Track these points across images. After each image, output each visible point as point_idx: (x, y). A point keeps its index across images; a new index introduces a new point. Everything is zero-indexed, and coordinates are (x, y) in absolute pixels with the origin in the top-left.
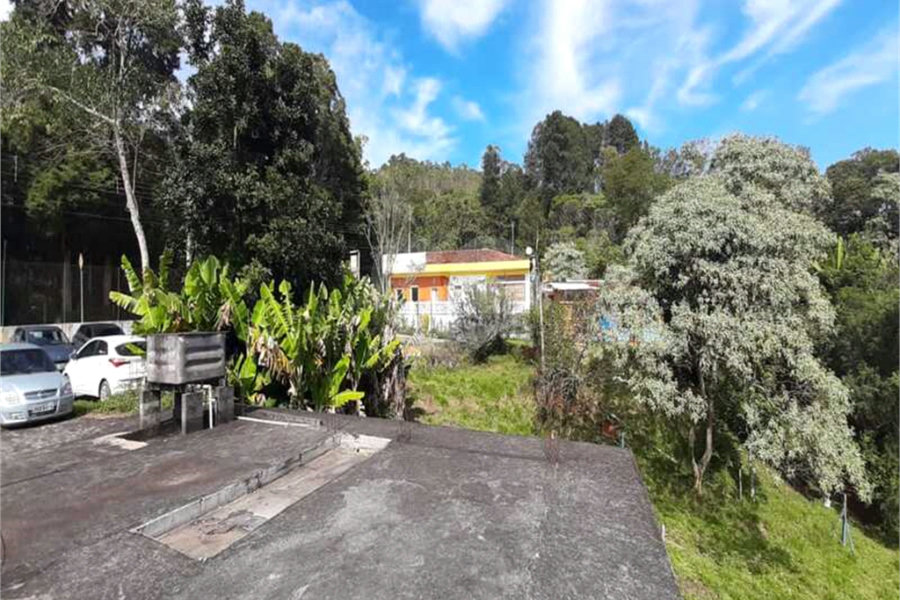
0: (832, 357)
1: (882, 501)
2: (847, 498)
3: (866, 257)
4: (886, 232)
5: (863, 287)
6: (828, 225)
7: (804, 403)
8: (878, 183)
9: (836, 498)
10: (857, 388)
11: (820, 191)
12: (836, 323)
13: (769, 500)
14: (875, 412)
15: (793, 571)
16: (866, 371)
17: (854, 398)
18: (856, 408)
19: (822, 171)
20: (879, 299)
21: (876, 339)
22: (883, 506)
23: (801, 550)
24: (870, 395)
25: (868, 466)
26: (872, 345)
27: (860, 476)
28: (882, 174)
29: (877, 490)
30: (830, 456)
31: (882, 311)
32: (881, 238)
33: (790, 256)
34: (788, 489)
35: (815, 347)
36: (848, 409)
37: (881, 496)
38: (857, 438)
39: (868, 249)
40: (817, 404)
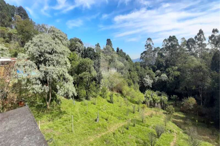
0: (71, 73)
1: (78, 95)
3: (75, 56)
4: (78, 52)
5: (75, 60)
6: (70, 50)
7: (67, 82)
8: (77, 43)
9: (72, 97)
11: (68, 43)
12: (71, 67)
13: (62, 103)
14: (77, 81)
15: (66, 114)
16: (76, 75)
17: (74, 79)
19: (69, 39)
20: (77, 62)
21: (77, 69)
22: (79, 96)
23: (68, 109)
24: (76, 78)
25: (76, 90)
26: (76, 70)
27: (75, 92)
28: (77, 42)
29: (77, 93)
30: (71, 90)
31: (77, 65)
32: (77, 53)
33: (63, 54)
34: (65, 99)
35: (68, 72)
36: (73, 81)
37: (78, 94)
38: (75, 86)
39: (75, 54)
40: (69, 82)
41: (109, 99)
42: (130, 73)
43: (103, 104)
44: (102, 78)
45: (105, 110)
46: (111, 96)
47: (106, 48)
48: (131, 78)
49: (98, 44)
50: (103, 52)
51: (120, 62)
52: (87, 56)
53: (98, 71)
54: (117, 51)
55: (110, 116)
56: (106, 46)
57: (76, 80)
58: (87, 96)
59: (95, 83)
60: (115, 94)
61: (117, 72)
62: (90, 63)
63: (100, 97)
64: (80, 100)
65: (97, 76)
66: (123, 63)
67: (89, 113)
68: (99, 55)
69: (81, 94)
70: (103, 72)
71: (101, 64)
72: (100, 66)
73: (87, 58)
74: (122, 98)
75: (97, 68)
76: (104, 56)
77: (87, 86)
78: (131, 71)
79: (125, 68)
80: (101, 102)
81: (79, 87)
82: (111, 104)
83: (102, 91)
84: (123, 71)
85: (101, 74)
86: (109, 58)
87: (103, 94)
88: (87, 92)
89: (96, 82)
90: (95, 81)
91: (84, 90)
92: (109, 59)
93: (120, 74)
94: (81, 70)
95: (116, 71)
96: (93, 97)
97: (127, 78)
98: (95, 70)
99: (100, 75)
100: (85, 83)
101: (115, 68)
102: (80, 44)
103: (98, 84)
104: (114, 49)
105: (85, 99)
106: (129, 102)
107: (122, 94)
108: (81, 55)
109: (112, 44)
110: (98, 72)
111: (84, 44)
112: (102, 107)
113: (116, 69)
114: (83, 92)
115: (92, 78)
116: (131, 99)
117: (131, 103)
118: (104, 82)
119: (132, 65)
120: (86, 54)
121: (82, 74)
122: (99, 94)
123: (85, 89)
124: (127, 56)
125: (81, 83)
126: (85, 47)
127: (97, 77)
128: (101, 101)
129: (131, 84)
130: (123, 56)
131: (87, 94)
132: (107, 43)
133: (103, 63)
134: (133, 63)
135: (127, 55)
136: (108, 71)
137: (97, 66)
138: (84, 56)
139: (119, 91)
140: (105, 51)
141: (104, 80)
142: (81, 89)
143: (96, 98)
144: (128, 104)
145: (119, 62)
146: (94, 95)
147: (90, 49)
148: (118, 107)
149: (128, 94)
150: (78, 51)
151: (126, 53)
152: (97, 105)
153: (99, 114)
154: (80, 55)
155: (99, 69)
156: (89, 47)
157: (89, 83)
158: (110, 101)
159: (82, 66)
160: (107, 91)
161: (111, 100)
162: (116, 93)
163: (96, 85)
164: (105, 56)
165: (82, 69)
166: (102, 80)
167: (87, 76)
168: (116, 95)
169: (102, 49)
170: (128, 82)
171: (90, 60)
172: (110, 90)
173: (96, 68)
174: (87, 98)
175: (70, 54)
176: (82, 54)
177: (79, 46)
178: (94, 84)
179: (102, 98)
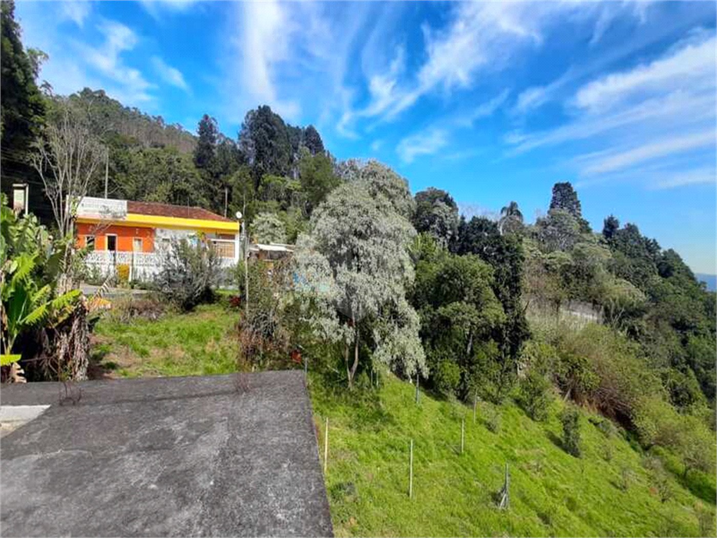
0: (414, 300)
1: (433, 376)
2: (418, 377)
3: (430, 245)
4: (438, 233)
5: (428, 261)
6: (414, 226)
7: (401, 326)
8: (436, 206)
9: (414, 377)
10: (424, 316)
11: (411, 205)
12: (416, 280)
13: (385, 386)
14: (431, 327)
15: (394, 425)
16: (428, 306)
17: (422, 321)
18: (423, 327)
19: (413, 195)
20: (434, 268)
21: (432, 289)
22: (434, 379)
23: (399, 411)
24: (429, 319)
25: (428, 358)
26: (430, 292)
27: (423, 364)
28: (438, 202)
29: (430, 371)
30: (411, 355)
31: (435, 275)
32: (436, 236)
33: (395, 238)
34: (394, 376)
35: (406, 294)
36: (419, 328)
37: (432, 373)
38: (423, 343)
39: (431, 241)
40: (406, 326)
41: (557, 429)
42: (684, 342)
43: (526, 441)
44: (528, 336)
45: (539, 473)
46: (569, 422)
47: (548, 221)
48: (692, 367)
49: (513, 205)
50: (534, 235)
51: (625, 281)
52: (468, 247)
53: (512, 307)
54: (605, 231)
55: (562, 509)
56: (549, 212)
57: (426, 324)
58: (465, 387)
59: (497, 350)
60: (590, 421)
61: (605, 322)
62: (479, 274)
63: (515, 410)
64: (439, 397)
65: (504, 324)
66: (638, 285)
67: (468, 454)
68: (516, 247)
69: (443, 375)
70: (534, 314)
71: (526, 282)
72: (518, 288)
73: (470, 253)
74: (632, 451)
75: (508, 295)
76: (540, 253)
77: (465, 353)
78: (690, 334)
79: (652, 312)
80: (518, 428)
81: (438, 351)
82: (569, 457)
83: (527, 389)
84: (642, 323)
85: (524, 318)
86: (561, 260)
87: (532, 401)
88: (463, 375)
89: (499, 347)
90: (496, 341)
91: (451, 363)
92: (563, 264)
93: (622, 334)
94: (446, 296)
95: (596, 318)
96: (484, 399)
97: (666, 359)
98: (496, 300)
99: (516, 322)
100: (458, 342)
101: (591, 305)
102: (447, 208)
103: (509, 356)
104: (590, 226)
105: (455, 397)
106: (674, 485)
107: (628, 430)
108: (446, 246)
109: (577, 203)
110: (509, 310)
111: (458, 206)
112: (523, 451)
113: (598, 312)
114: (451, 371)
115: (484, 329)
116: (685, 473)
117: (688, 492)
118: (536, 354)
119: (700, 303)
120: (467, 239)
121: (449, 308)
122: (510, 393)
123: (457, 362)
124: (664, 259)
125: (444, 340)
126: (463, 218)
127: (504, 327)
128: (518, 425)
129: (691, 399)
130: (639, 255)
131: (462, 380)
132: (554, 198)
133: (535, 279)
134: (704, 293)
135: (665, 253)
136: (558, 310)
137: (508, 287)
138: (457, 248)
139: (611, 409)
140: (544, 233)
141: (537, 343)
142: (442, 358)
143: (498, 407)
144: (670, 495)
145: (618, 280)
146: (489, 394)
147: (480, 225)
148: (608, 484)
149: (667, 439)
150: (440, 230)
151: (660, 244)
152: (500, 437)
153: (509, 476)
154: (444, 243)
155: (515, 298)
156: (479, 215)
157: (473, 343)
158: (564, 442)
159: (451, 282)
160: (546, 393)
161: (567, 440)
162: (599, 418)
163: (499, 360)
164: (541, 251)
165: (451, 290)
166: (528, 345)
167: (464, 316)
168: (596, 424)
169: (530, 225)
170: (669, 381)
171: (481, 263)
172: (563, 395)
173: (504, 296)
174: (463, 397)
175: (414, 238)
176: (453, 238)
177: (443, 215)
178: (493, 352)
179: (525, 416)
